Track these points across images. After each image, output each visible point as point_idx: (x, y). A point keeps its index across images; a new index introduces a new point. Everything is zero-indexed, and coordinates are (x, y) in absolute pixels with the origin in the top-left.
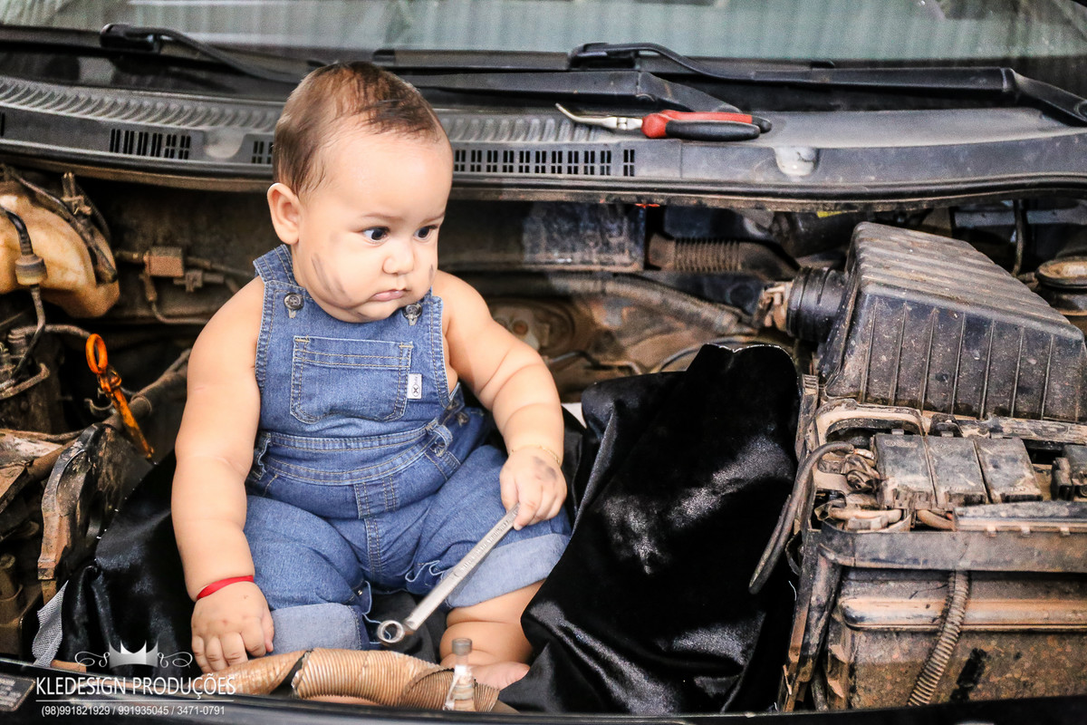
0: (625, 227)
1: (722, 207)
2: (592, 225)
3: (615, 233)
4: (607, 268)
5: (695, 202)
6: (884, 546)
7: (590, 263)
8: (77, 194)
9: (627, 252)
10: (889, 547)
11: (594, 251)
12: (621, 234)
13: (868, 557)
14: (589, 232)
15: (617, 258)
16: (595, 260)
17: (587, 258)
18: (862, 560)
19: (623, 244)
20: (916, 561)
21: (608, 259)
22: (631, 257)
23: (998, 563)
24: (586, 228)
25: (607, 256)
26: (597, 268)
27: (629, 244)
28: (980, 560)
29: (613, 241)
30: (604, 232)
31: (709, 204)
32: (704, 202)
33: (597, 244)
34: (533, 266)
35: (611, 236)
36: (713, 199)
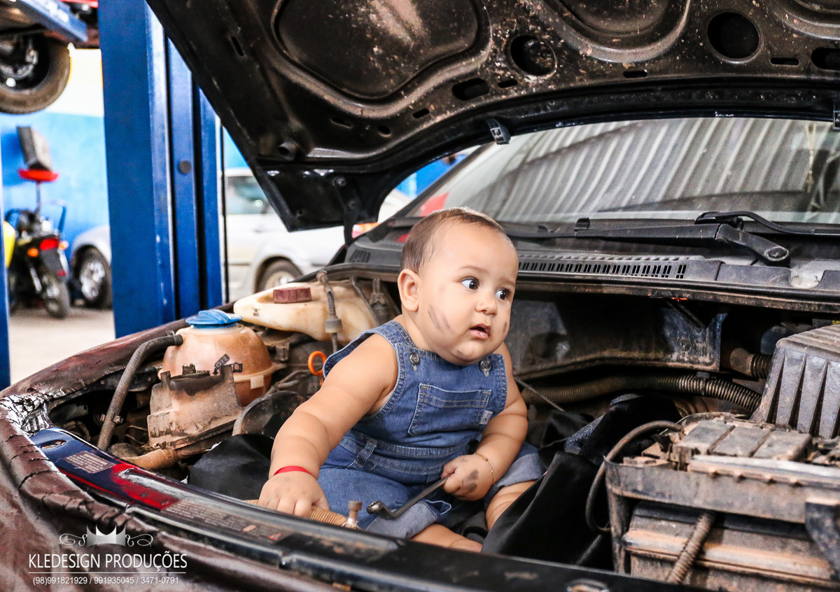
0: (707, 335)
1: (731, 302)
2: (685, 333)
3: (700, 340)
4: (696, 366)
5: (711, 297)
6: (639, 479)
7: (683, 361)
8: (381, 291)
9: (708, 354)
10: (643, 480)
11: (686, 353)
12: (704, 340)
13: (630, 488)
14: (683, 338)
15: (701, 359)
16: (686, 359)
17: (681, 357)
18: (627, 490)
19: (706, 349)
20: (663, 495)
21: (696, 359)
22: (710, 359)
23: (722, 505)
24: (681, 335)
25: (695, 356)
26: (688, 365)
27: (709, 348)
28: (710, 500)
29: (700, 346)
30: (693, 338)
31: (722, 300)
32: (718, 298)
33: (687, 348)
34: (647, 362)
35: (697, 342)
36: (724, 295)
